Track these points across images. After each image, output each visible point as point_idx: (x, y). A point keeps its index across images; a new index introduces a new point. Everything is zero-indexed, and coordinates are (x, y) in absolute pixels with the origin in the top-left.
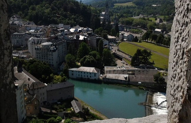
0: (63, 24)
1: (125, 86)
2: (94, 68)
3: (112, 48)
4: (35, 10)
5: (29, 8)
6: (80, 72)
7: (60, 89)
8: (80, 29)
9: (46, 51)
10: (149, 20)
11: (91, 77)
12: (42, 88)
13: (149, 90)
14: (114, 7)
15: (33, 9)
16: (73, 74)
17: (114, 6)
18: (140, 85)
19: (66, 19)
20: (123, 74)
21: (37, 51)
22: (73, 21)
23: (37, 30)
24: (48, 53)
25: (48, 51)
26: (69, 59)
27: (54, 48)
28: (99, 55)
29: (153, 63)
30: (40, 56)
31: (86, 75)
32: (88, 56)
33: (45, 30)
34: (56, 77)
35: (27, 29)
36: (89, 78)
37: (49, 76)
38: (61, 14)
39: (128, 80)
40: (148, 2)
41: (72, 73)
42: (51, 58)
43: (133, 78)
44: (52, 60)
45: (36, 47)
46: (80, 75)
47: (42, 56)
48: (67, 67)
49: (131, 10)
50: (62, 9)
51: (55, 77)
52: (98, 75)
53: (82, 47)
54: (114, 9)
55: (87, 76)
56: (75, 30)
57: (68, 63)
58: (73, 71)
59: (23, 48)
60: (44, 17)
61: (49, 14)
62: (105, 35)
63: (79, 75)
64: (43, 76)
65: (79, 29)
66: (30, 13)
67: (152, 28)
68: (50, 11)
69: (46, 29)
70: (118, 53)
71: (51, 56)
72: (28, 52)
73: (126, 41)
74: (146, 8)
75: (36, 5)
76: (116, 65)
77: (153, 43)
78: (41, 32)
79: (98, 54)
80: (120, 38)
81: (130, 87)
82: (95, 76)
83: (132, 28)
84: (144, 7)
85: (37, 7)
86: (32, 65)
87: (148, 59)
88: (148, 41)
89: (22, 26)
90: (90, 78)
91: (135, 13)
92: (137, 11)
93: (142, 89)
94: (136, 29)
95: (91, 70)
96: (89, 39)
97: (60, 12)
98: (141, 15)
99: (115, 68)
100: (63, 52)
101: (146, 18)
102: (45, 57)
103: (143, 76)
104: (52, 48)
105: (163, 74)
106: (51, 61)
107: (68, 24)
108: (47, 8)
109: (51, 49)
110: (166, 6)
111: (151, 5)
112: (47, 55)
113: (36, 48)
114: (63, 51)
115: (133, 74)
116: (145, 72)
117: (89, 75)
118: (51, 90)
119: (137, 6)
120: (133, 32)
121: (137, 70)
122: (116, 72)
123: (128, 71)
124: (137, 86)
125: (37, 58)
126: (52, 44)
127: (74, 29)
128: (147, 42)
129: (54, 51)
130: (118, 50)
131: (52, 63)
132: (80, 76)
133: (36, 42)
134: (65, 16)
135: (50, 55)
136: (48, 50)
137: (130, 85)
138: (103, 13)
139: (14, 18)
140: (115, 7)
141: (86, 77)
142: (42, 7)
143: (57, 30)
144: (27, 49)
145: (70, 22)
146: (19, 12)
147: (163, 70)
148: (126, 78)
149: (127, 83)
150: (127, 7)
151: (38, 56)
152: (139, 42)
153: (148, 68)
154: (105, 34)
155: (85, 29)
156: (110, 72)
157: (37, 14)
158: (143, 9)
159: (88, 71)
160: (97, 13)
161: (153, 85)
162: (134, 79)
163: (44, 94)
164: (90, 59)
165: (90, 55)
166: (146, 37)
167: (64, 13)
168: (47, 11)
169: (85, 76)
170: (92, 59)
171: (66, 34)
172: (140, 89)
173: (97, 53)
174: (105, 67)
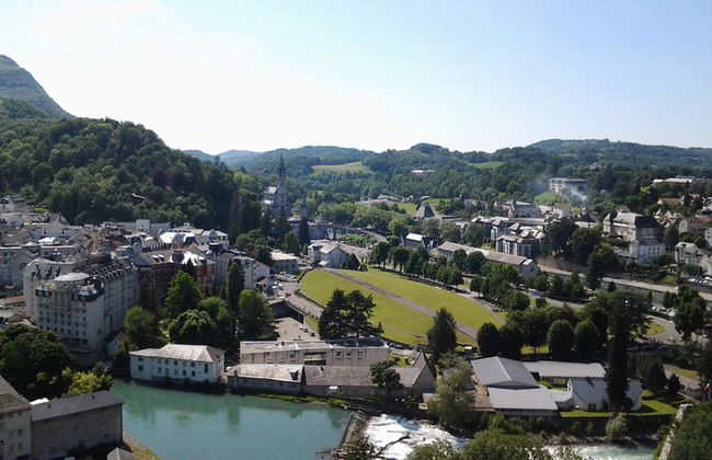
0: (148, 221)
1: (292, 401)
2: (204, 347)
3: (281, 289)
4: (71, 182)
5: (55, 175)
6: (163, 362)
7: (76, 414)
8: (191, 235)
9: (65, 297)
10: (397, 210)
11: (193, 373)
12: (16, 415)
13: (356, 411)
14: (311, 175)
15: (66, 178)
16: (141, 368)
17: (312, 171)
18: (334, 395)
19: (160, 207)
20: (293, 362)
21: (41, 300)
22: (178, 212)
23: (62, 238)
24: (74, 305)
25: (73, 298)
26: (135, 322)
27: (90, 291)
28: (227, 308)
29: (379, 330)
30: (48, 314)
31: (180, 368)
32: (192, 313)
33: (89, 238)
34: (80, 378)
35: (33, 234)
36: (188, 379)
37: (60, 376)
38: (145, 193)
39: (299, 381)
40: (403, 162)
41: (140, 363)
42: (81, 320)
43: (315, 373)
44: (85, 325)
45: (40, 288)
46: (163, 371)
47: (56, 315)
48: (126, 344)
49: (357, 183)
50: (151, 180)
51: (76, 377)
52: (214, 368)
53: (178, 287)
54: (313, 179)
55: (184, 372)
56: (176, 238)
57: (132, 333)
58: (141, 358)
59: (13, 290)
60: (94, 201)
61: (109, 192)
62: (264, 250)
63: (160, 369)
64: (40, 375)
65: (188, 235)
66: (56, 189)
67: (401, 231)
68: (114, 183)
69: (93, 235)
70: (296, 302)
71: (81, 315)
72: (21, 304)
73: (327, 266)
74: (396, 177)
75: (77, 167)
76: (274, 337)
77: (397, 273)
78: (71, 243)
79: (222, 306)
80: (308, 259)
81: (303, 401)
82: (206, 371)
83: (351, 232)
84: (391, 176)
85: (78, 173)
86: (11, 344)
87: (365, 318)
88: (387, 267)
89: (23, 226)
90: (192, 378)
91: (367, 191)
92: (373, 185)
93: (339, 406)
94: (359, 233)
95: (196, 352)
96: (209, 262)
97: (144, 188)
98: (381, 196)
99: (269, 346)
100: (124, 302)
101: (390, 204)
102: (62, 316)
103: (344, 368)
104: (84, 291)
105: (407, 360)
106: (81, 330)
107: (163, 219)
108: (106, 177)
109: (82, 293)
110: (448, 174)
111: (409, 171)
112: (69, 310)
113: (37, 291)
114: (126, 298)
115: (323, 363)
116: (355, 356)
117: (189, 370)
118: (47, 420)
119: (373, 173)
120: (351, 242)
121: (332, 350)
122: (269, 357)
123: (307, 354)
124: (325, 398)
125: (41, 319)
126: (86, 280)
127: (173, 235)
128: (384, 269)
129: (91, 298)
130: (297, 293)
131: (84, 334)
132: (163, 374)
133: (44, 274)
134: (158, 199)
135: (77, 310)
136: (73, 295)
137: (306, 395)
138: (272, 190)
139: (7, 202)
140: (315, 175)
141: (181, 376)
142: (92, 173)
143: (121, 236)
144: (22, 294)
145: (170, 213)
146: (23, 186)
147: (411, 349)
148: (294, 376)
149: (298, 389)
150: (348, 175)
151: (45, 316)
152: (361, 270)
153: (362, 343)
154: (263, 247)
155: (207, 233)
156: (253, 358)
157: (75, 192)
158: (388, 182)
159: (186, 357)
160: (256, 190)
161: (372, 393)
162: (317, 376)
163: (20, 432)
164: (197, 319)
165: (201, 309)
166: (381, 255)
167: (155, 189)
168: (104, 184)
169: (176, 372)
170: (205, 318)
171: (147, 250)
172: (332, 405)
173: (222, 302)
174: (243, 344)
